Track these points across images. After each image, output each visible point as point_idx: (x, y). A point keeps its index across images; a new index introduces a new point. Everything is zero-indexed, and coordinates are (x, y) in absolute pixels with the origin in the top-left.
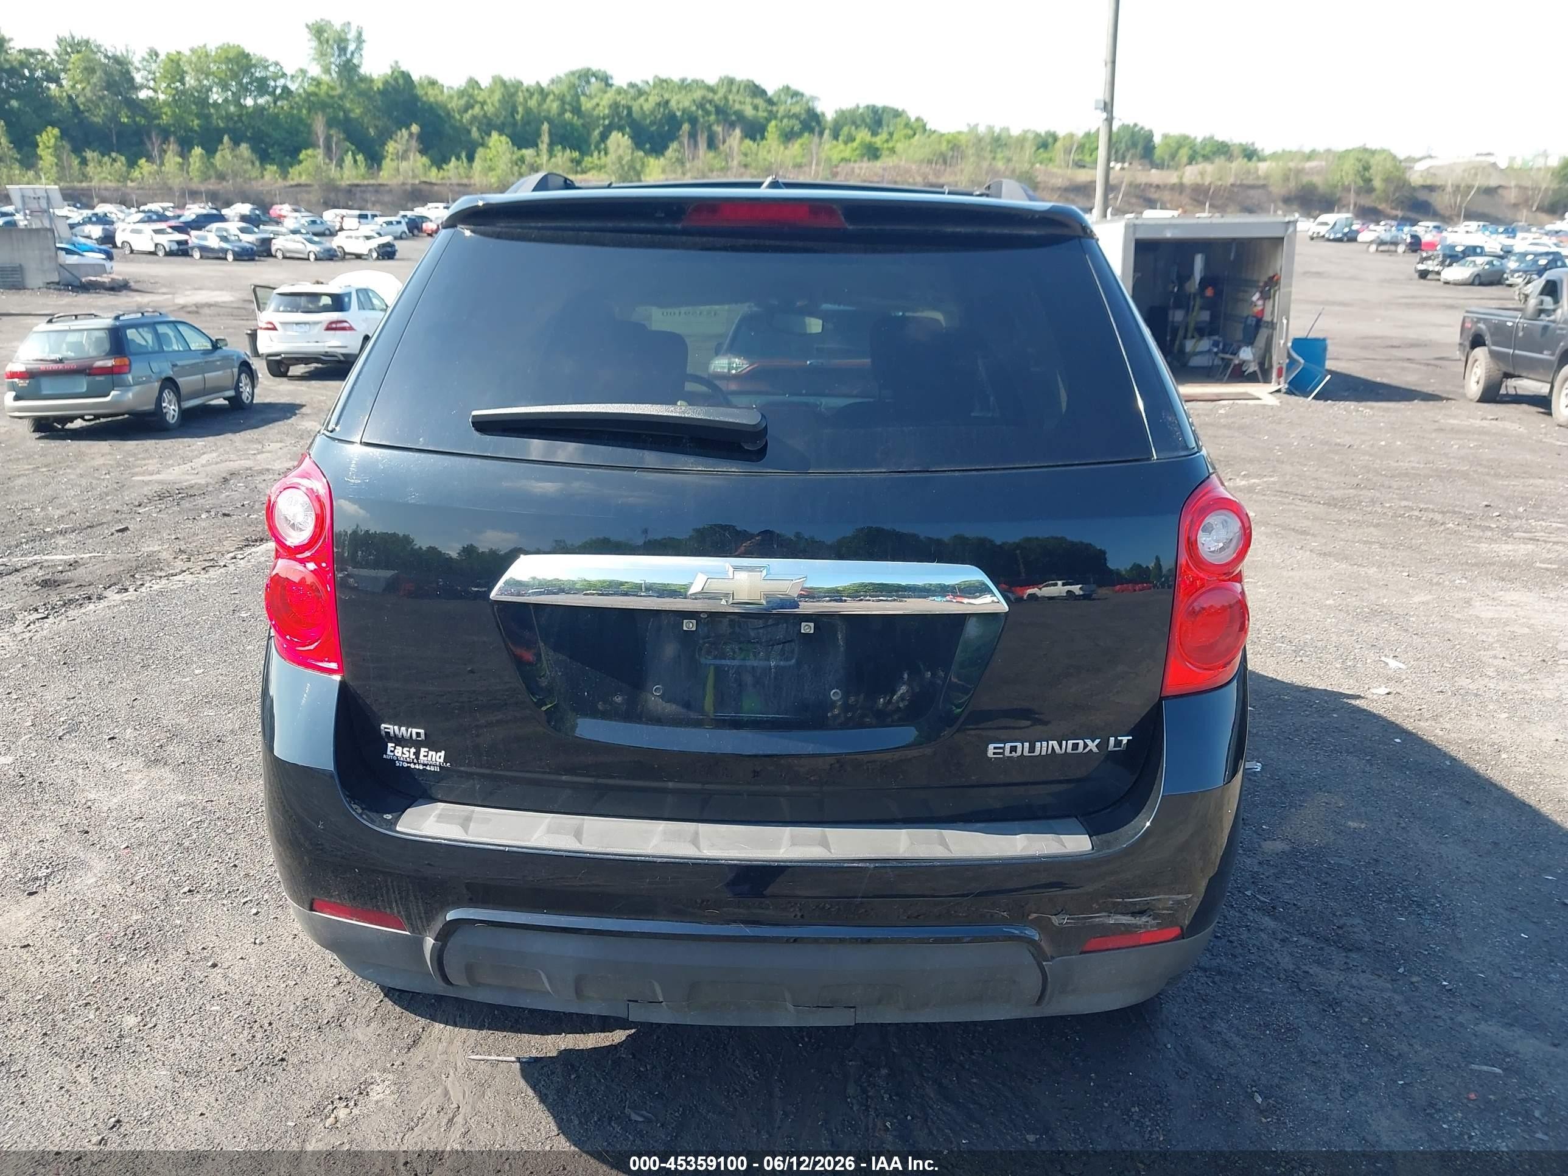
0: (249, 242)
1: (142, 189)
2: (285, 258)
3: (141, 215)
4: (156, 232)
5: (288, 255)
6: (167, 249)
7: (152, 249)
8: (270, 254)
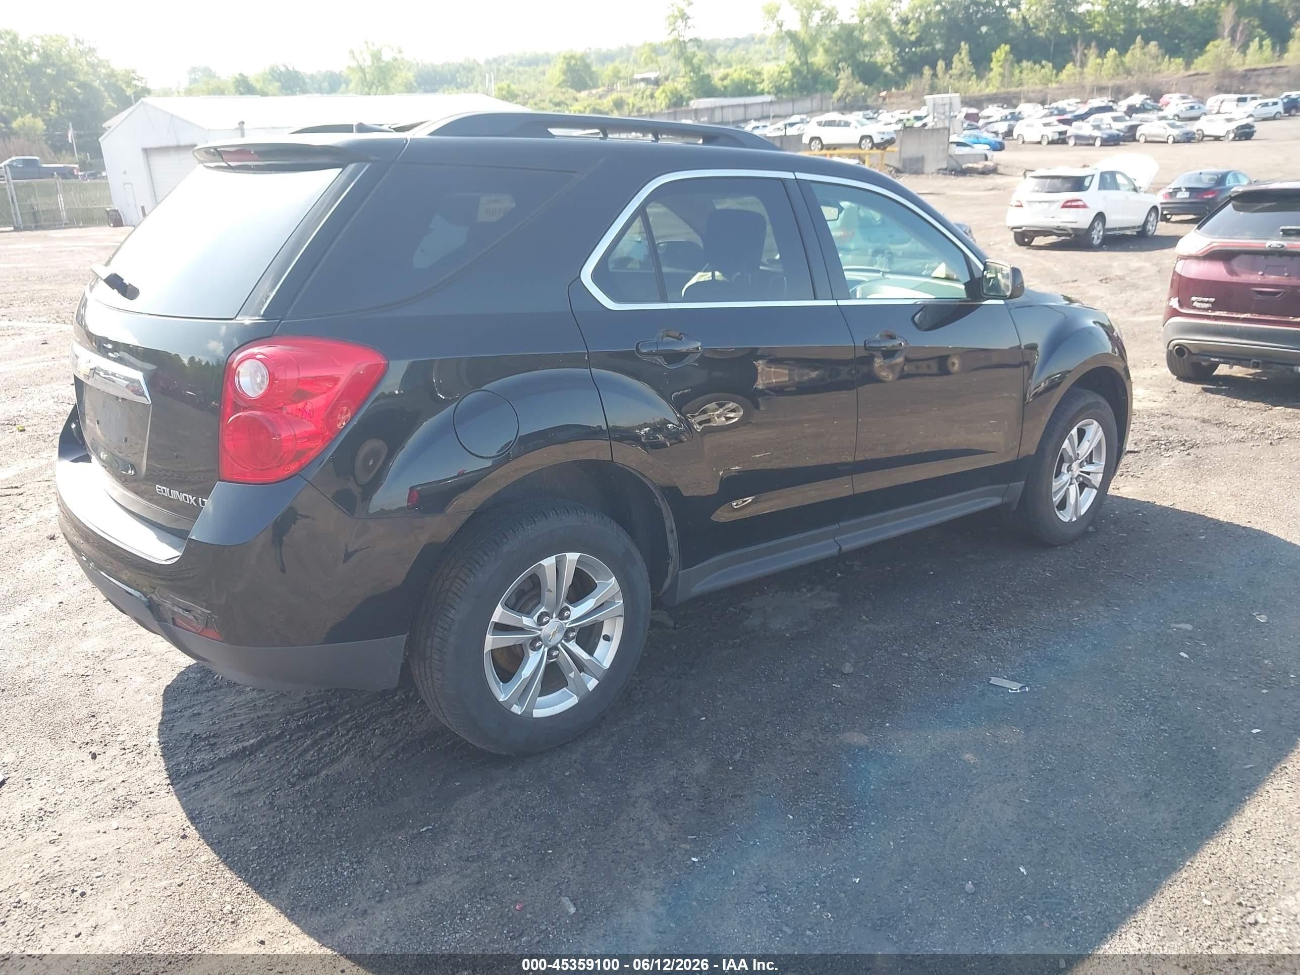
0: (1118, 130)
1: (1062, 88)
2: (1146, 142)
3: (1047, 111)
4: (1046, 125)
5: (1149, 139)
6: (1050, 139)
7: (1039, 140)
8: (1134, 140)
